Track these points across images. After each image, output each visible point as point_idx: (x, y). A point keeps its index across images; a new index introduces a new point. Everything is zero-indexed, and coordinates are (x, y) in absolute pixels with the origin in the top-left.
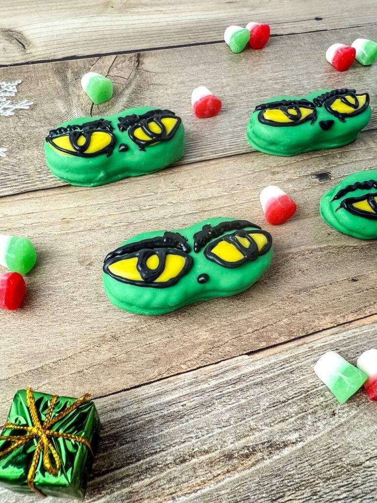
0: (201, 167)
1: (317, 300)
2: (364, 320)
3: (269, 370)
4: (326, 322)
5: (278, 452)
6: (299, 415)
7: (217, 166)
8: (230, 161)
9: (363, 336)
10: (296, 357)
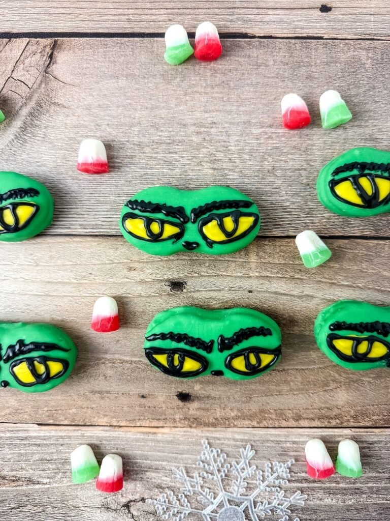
0: (64, 243)
1: (105, 403)
2: (132, 428)
3: (48, 439)
4: (104, 421)
5: (33, 485)
6: (55, 471)
7: (79, 245)
8: (95, 241)
9: (124, 439)
10: (69, 437)
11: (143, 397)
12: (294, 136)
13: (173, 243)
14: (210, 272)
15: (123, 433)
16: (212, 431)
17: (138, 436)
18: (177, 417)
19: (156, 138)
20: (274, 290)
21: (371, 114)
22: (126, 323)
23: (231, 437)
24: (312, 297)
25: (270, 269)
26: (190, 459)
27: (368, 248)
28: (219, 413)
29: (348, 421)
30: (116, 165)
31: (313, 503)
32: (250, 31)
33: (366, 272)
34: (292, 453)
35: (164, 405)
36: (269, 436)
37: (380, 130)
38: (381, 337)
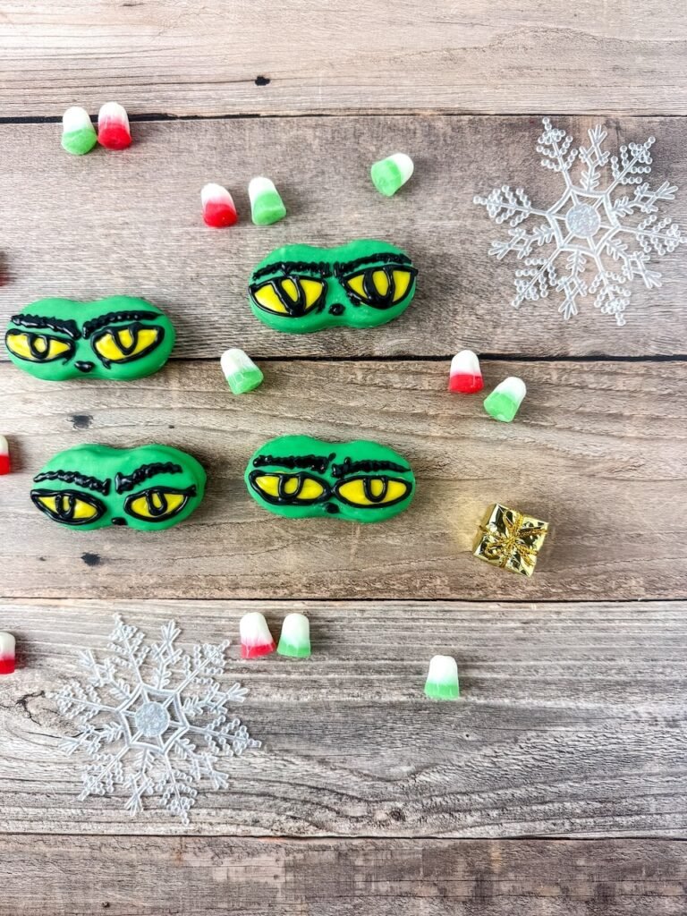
11: (42, 559)
12: (223, 235)
13: (64, 364)
14: (122, 403)
15: (18, 607)
16: (127, 603)
17: (36, 610)
18: (83, 585)
19: (57, 244)
20: (201, 425)
21: (320, 204)
22: (21, 468)
23: (150, 611)
24: (248, 433)
25: (195, 399)
26: (99, 639)
27: (317, 372)
28: (134, 580)
29: (300, 591)
30: (11, 276)
31: (257, 700)
32: (169, 111)
33: (315, 401)
34: (228, 634)
35: (67, 570)
36: (198, 611)
37: (332, 225)
38: (316, 473)
